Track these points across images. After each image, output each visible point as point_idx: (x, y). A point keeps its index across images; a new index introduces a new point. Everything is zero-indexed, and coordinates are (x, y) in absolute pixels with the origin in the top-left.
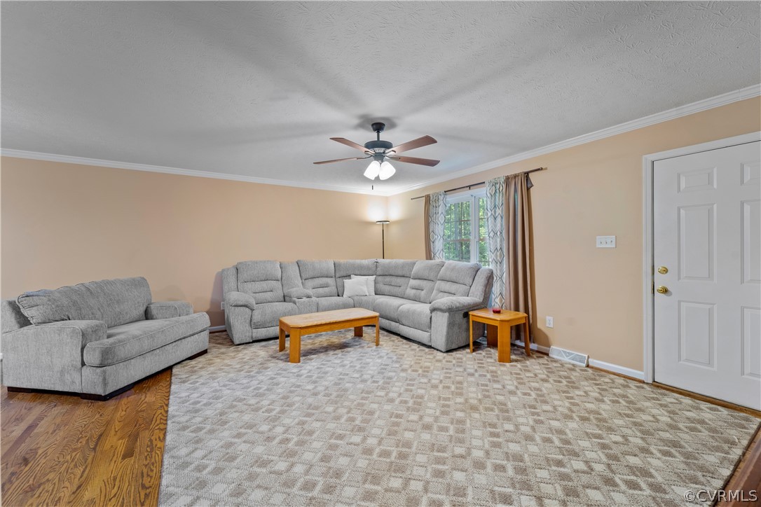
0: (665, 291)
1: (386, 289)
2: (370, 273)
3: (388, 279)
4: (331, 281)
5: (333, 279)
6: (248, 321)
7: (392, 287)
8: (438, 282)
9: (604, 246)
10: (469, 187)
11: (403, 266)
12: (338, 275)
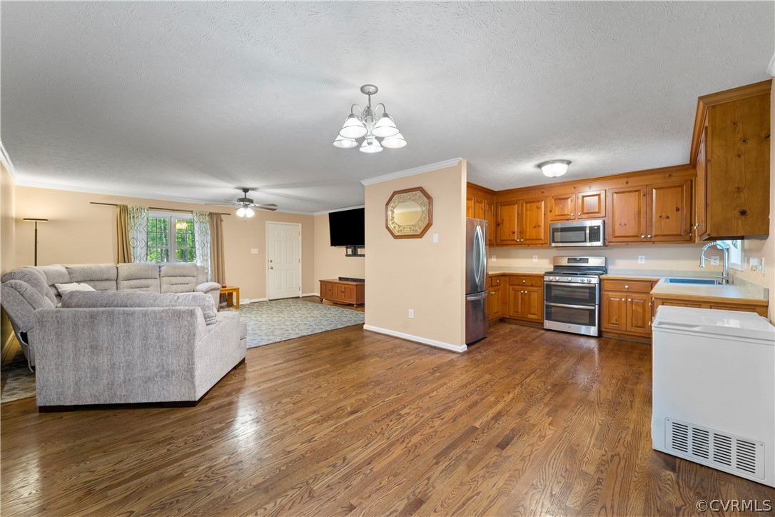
0: (272, 269)
8: (164, 279)
9: (254, 253)
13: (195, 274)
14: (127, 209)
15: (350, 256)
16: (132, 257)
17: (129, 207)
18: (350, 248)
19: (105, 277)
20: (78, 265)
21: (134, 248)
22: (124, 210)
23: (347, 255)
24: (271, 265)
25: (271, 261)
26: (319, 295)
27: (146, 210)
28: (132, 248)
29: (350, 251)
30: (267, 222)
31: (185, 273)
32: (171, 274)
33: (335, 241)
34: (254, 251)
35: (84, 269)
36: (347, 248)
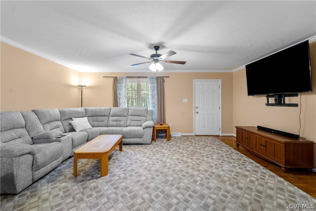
0: (197, 113)
1: (96, 123)
2: (83, 115)
3: (95, 118)
4: (59, 123)
5: (60, 121)
6: (30, 166)
7: (99, 122)
8: (129, 117)
9: (185, 102)
10: (139, 77)
11: (105, 110)
12: (63, 119)
13: (146, 115)
14: (117, 78)
15: (272, 105)
16: (119, 104)
17: (118, 77)
18: (272, 96)
19: (103, 114)
20: (90, 108)
21: (119, 99)
22: (116, 79)
23: (268, 104)
24: (197, 110)
25: (197, 108)
26: (235, 135)
27: (125, 79)
28: (118, 99)
29: (272, 100)
30: (194, 80)
31: (140, 114)
32: (133, 115)
33: (253, 90)
34: (185, 100)
35: (92, 110)
36: (268, 97)
